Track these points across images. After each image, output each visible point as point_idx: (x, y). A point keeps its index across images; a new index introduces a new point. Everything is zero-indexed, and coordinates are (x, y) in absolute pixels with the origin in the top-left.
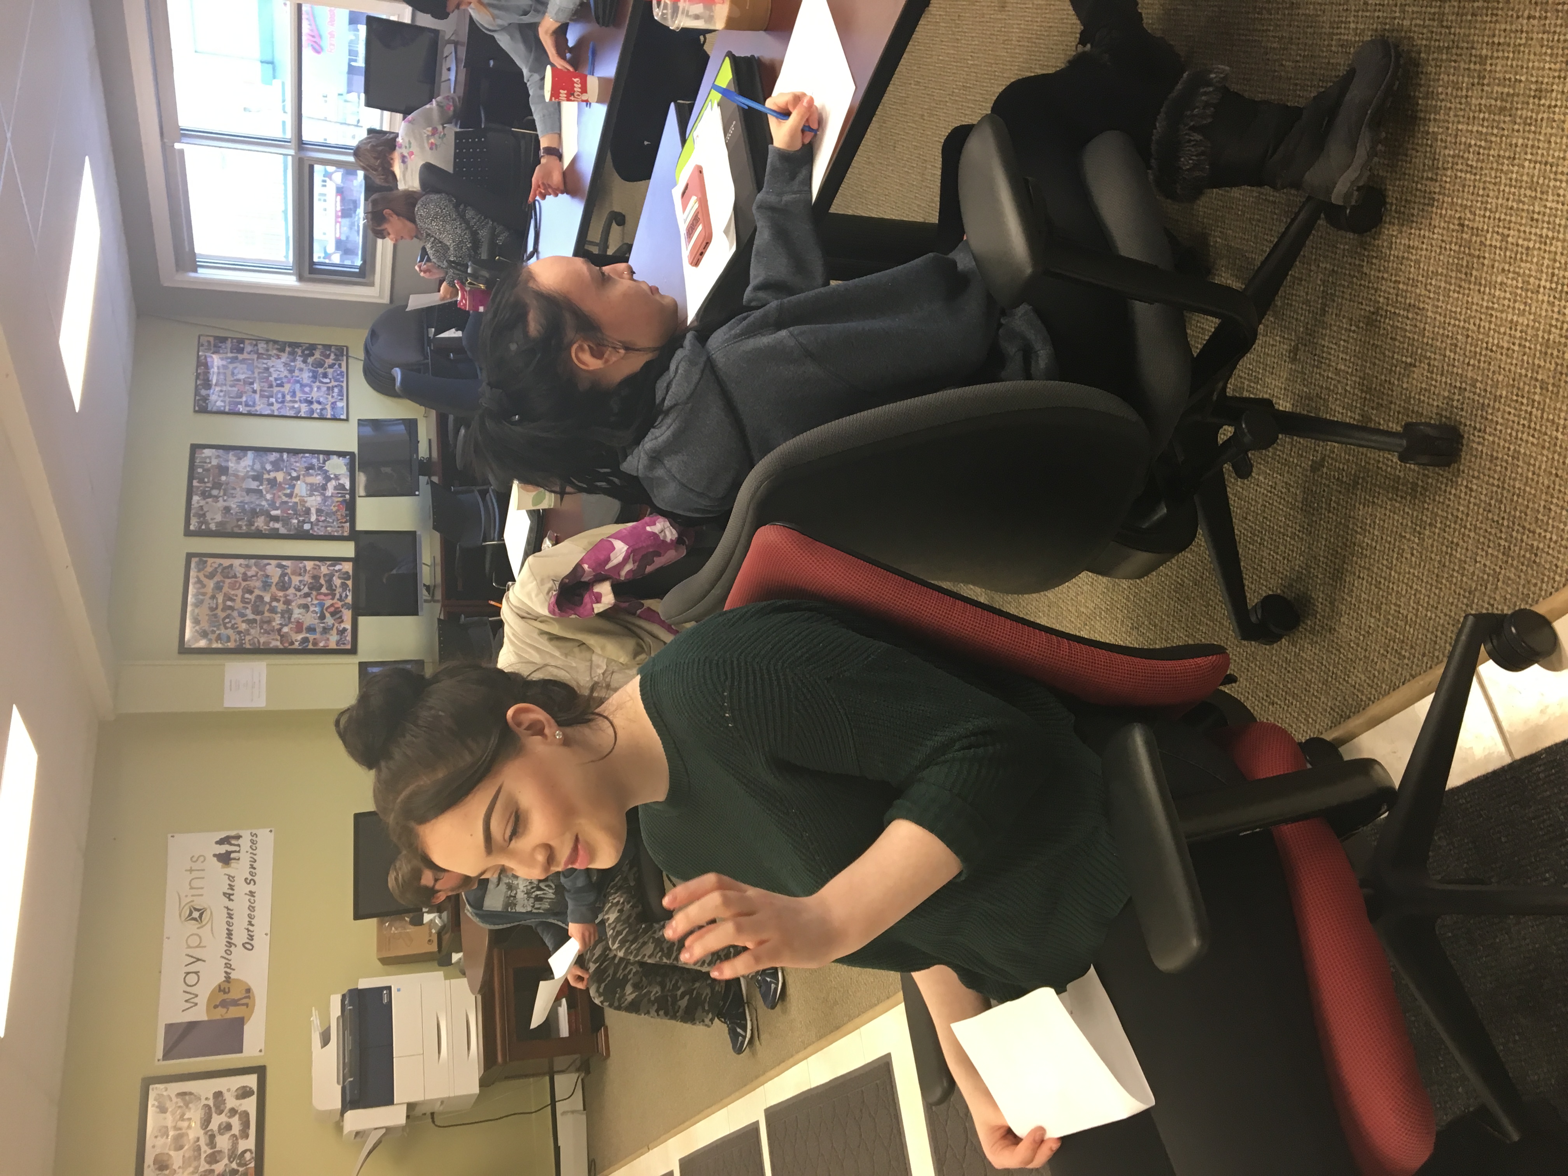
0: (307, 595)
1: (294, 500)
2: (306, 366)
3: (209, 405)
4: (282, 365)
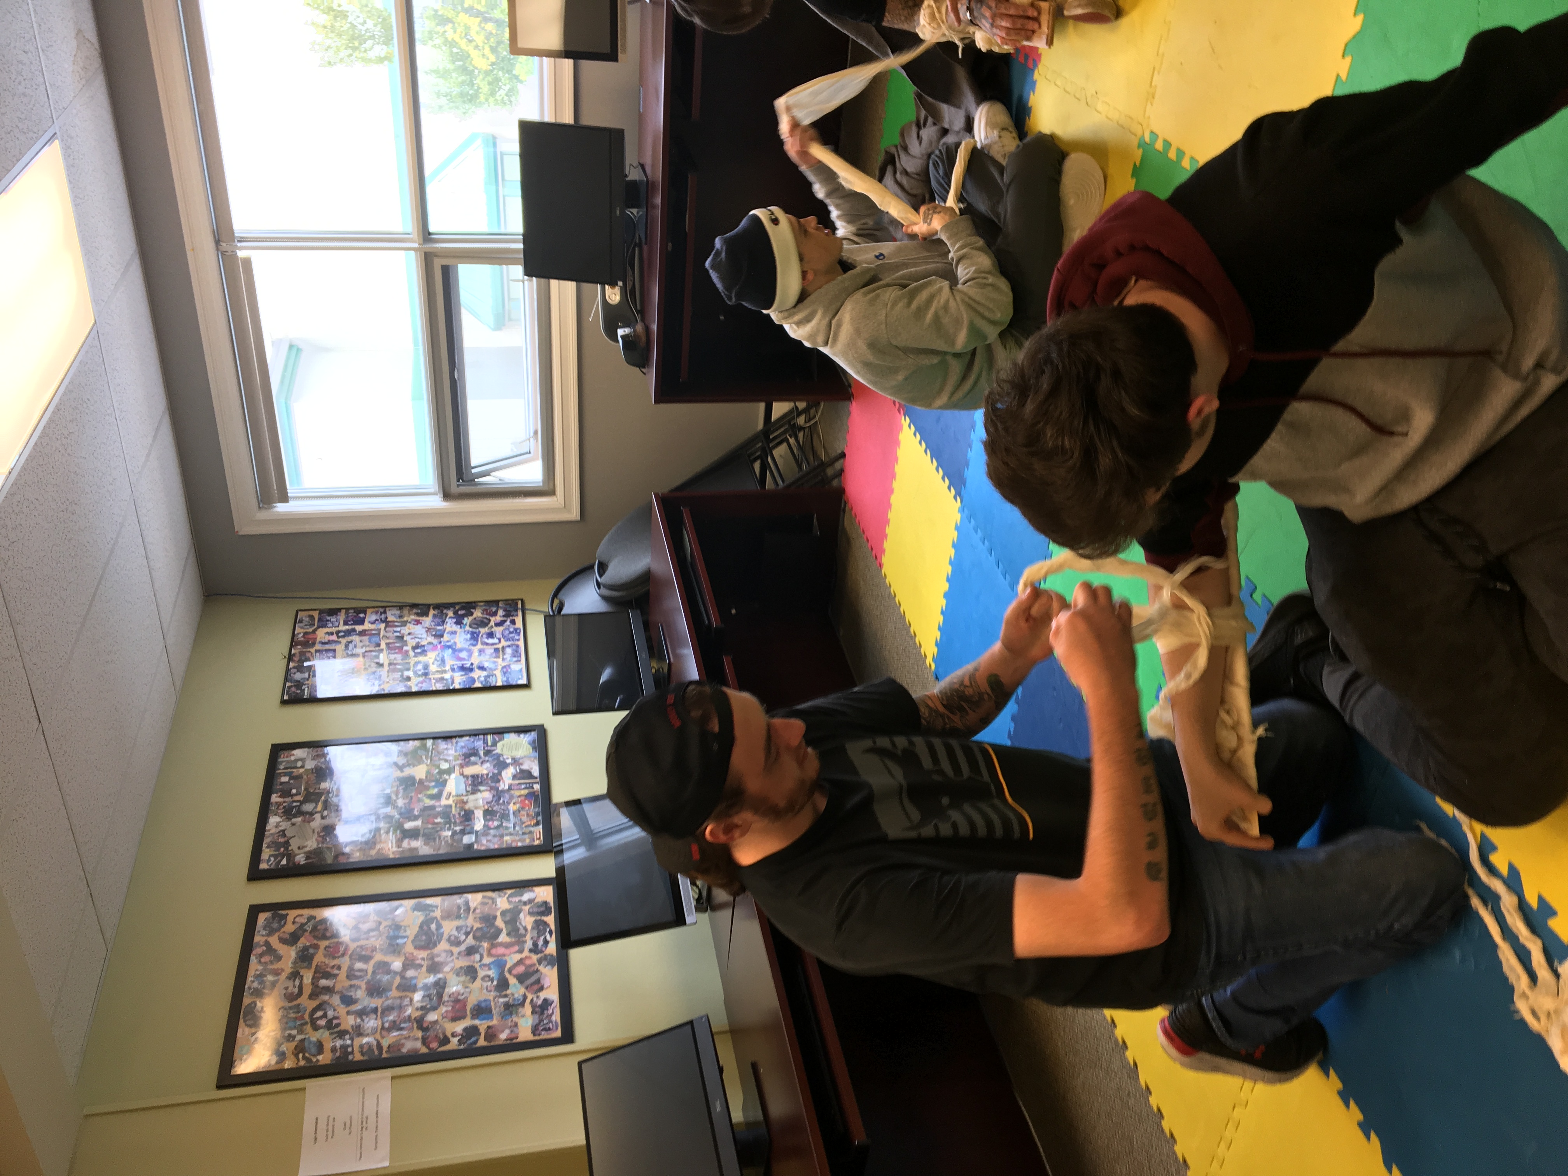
0: (470, 951)
1: (444, 802)
2: (461, 628)
3: (306, 691)
4: (424, 631)
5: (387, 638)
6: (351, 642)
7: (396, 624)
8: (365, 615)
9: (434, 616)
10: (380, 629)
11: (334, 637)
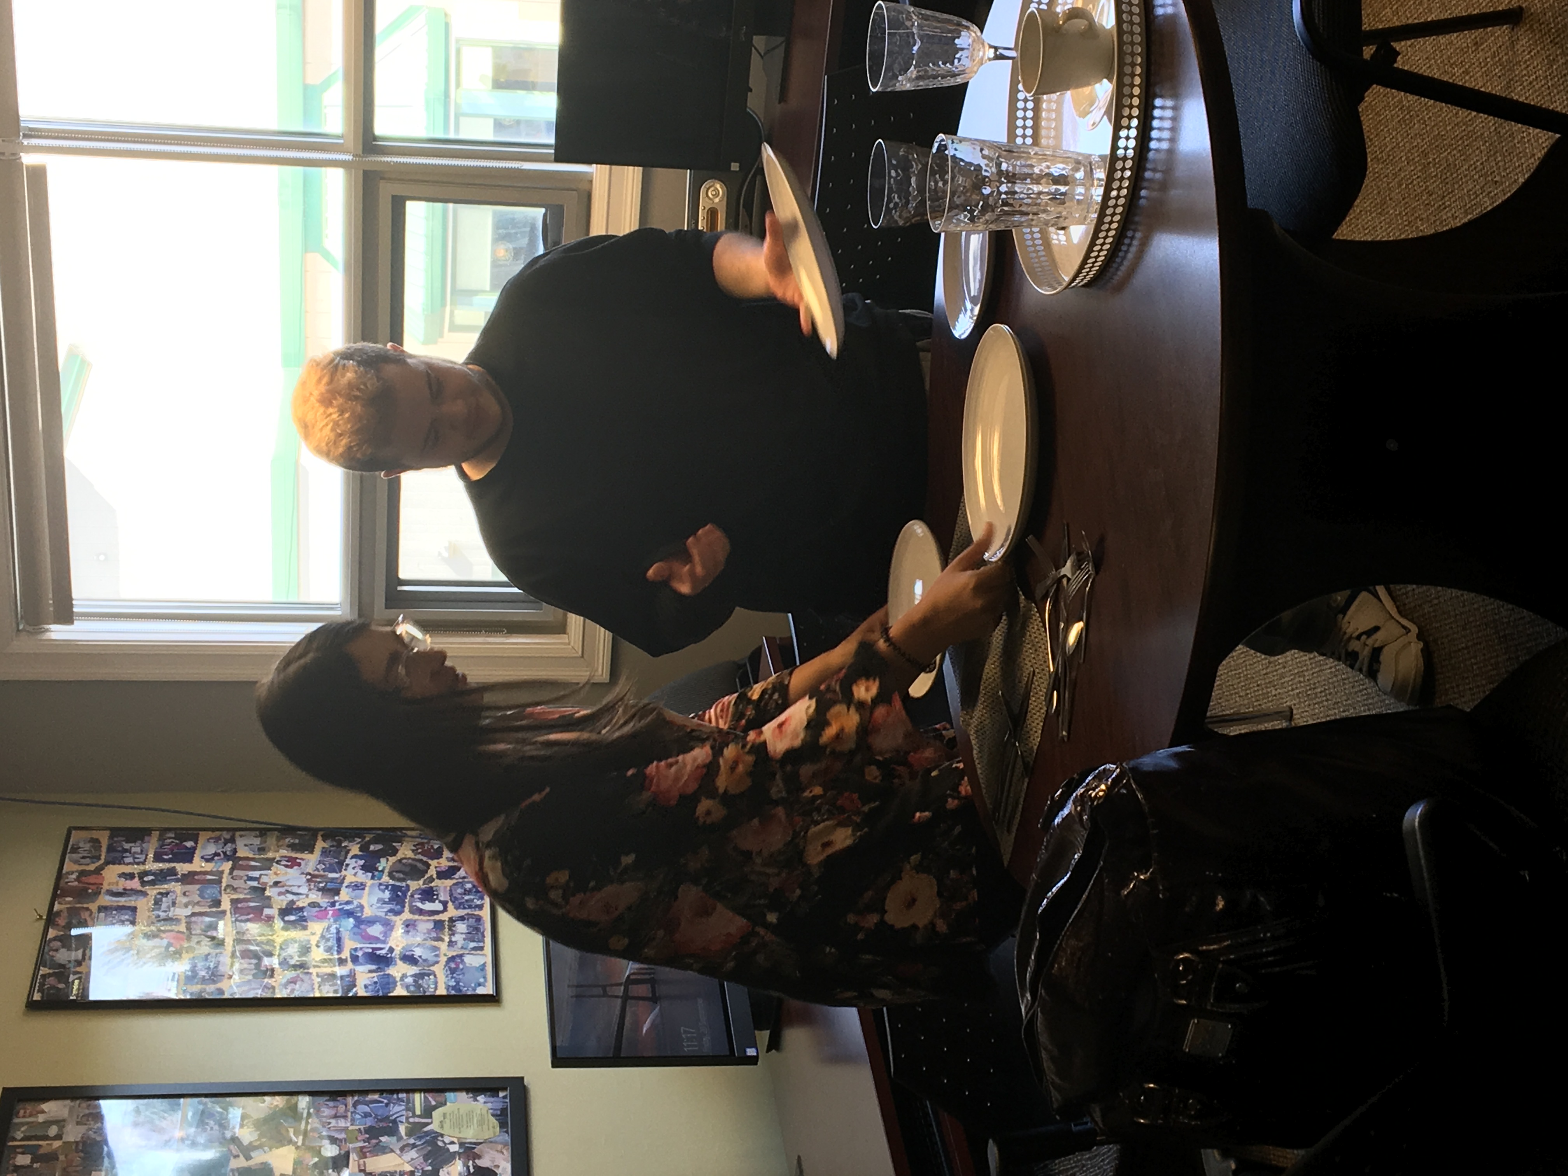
2: (373, 878)
3: (76, 987)
4: (304, 878)
5: (235, 889)
6: (167, 894)
7: (253, 863)
8: (196, 843)
9: (324, 852)
10: (222, 872)
11: (135, 884)
